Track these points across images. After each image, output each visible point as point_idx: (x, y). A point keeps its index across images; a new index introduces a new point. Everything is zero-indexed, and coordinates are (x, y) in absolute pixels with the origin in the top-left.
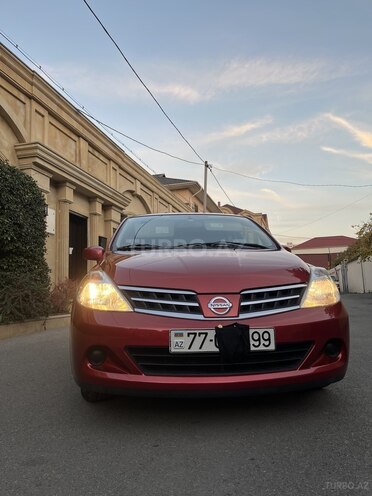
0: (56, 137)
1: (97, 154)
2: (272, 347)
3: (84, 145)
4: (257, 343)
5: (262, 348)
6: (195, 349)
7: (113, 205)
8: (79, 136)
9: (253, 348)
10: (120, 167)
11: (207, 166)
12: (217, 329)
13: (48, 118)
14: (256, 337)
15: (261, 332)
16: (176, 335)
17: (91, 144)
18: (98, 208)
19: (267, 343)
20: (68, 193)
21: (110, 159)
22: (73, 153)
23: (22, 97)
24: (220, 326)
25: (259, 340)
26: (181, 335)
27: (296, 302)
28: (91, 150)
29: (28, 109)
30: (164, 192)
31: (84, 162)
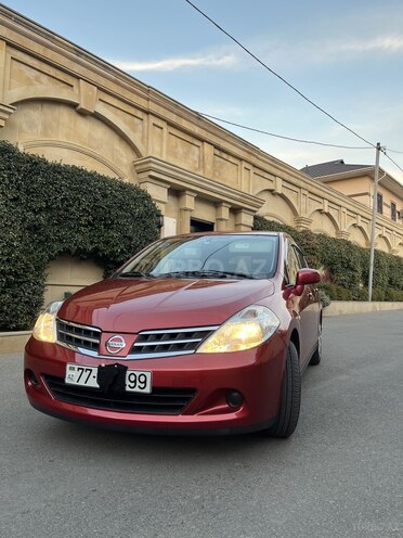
0: (176, 147)
1: (225, 156)
2: (148, 390)
3: (208, 149)
4: (132, 385)
5: (137, 389)
6: (82, 383)
7: (242, 208)
8: (203, 141)
9: (128, 389)
10: (254, 166)
11: (379, 149)
12: (100, 367)
13: (167, 129)
14: (133, 378)
15: (138, 374)
16: (71, 368)
17: (216, 147)
18: (225, 212)
19: (142, 386)
20: (189, 201)
21: (241, 160)
22: (196, 158)
23: (139, 114)
24: (103, 365)
25: (135, 381)
26: (74, 369)
27: (195, 346)
28: (217, 152)
29: (146, 124)
30: (316, 186)
31: (208, 167)
